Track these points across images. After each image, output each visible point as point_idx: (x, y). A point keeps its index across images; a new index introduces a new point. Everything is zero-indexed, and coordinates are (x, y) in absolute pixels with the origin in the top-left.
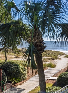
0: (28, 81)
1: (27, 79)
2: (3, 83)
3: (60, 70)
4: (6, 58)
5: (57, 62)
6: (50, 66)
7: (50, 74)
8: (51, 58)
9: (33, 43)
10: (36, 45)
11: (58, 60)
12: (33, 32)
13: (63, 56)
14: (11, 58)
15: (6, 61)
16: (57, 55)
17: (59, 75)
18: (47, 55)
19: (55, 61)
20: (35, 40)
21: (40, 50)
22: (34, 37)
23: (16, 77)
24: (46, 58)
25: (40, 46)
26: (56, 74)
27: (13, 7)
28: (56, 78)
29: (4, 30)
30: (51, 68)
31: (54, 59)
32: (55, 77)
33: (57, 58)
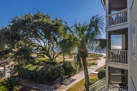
0: (78, 74)
1: (78, 73)
2: (62, 75)
3: (100, 67)
4: (64, 59)
5: (98, 61)
6: (93, 64)
7: (93, 70)
8: (94, 58)
9: (80, 52)
10: (83, 53)
11: (99, 60)
12: (81, 44)
13: (102, 57)
14: (67, 59)
15: (64, 60)
16: (99, 57)
17: (99, 71)
18: (92, 57)
19: (97, 60)
20: (82, 50)
21: (85, 56)
22: (81, 48)
23: (71, 72)
24: (91, 58)
25: (85, 53)
26: (97, 70)
27: (68, 29)
28: (97, 73)
29: (63, 44)
30: (94, 66)
31: (96, 59)
32: (97, 71)
33: (98, 59)
